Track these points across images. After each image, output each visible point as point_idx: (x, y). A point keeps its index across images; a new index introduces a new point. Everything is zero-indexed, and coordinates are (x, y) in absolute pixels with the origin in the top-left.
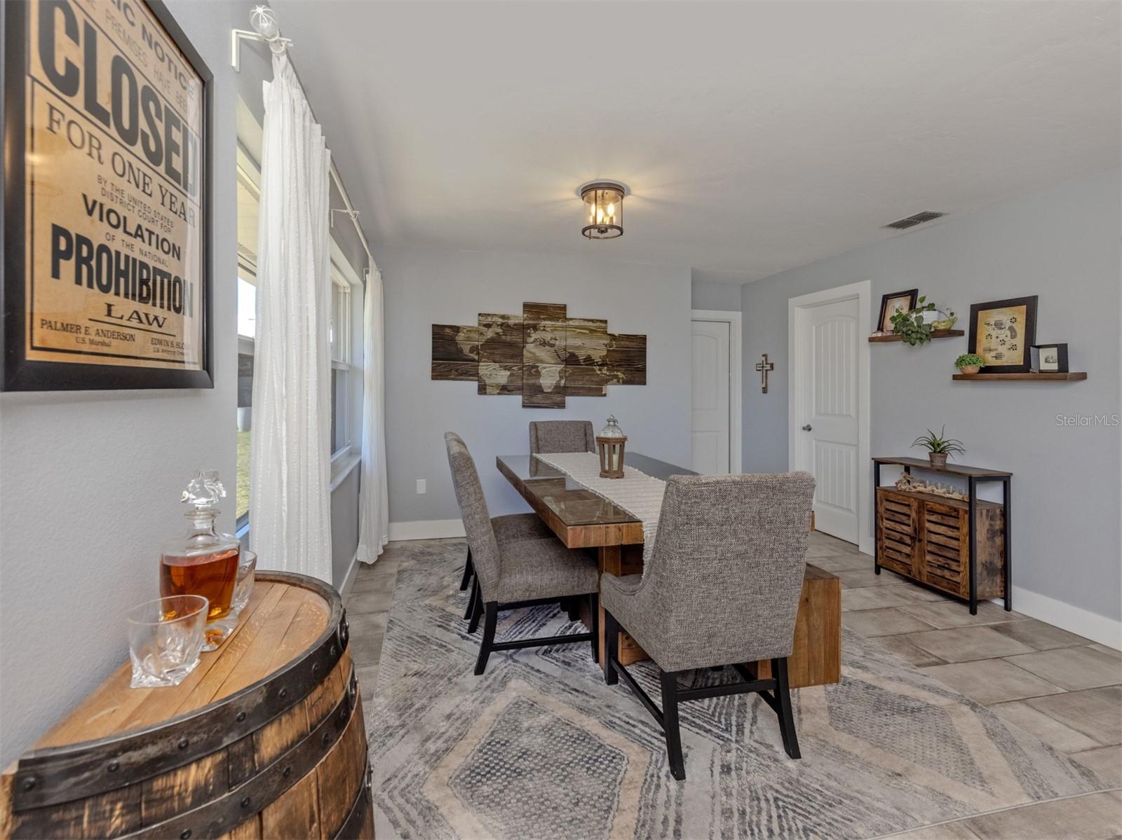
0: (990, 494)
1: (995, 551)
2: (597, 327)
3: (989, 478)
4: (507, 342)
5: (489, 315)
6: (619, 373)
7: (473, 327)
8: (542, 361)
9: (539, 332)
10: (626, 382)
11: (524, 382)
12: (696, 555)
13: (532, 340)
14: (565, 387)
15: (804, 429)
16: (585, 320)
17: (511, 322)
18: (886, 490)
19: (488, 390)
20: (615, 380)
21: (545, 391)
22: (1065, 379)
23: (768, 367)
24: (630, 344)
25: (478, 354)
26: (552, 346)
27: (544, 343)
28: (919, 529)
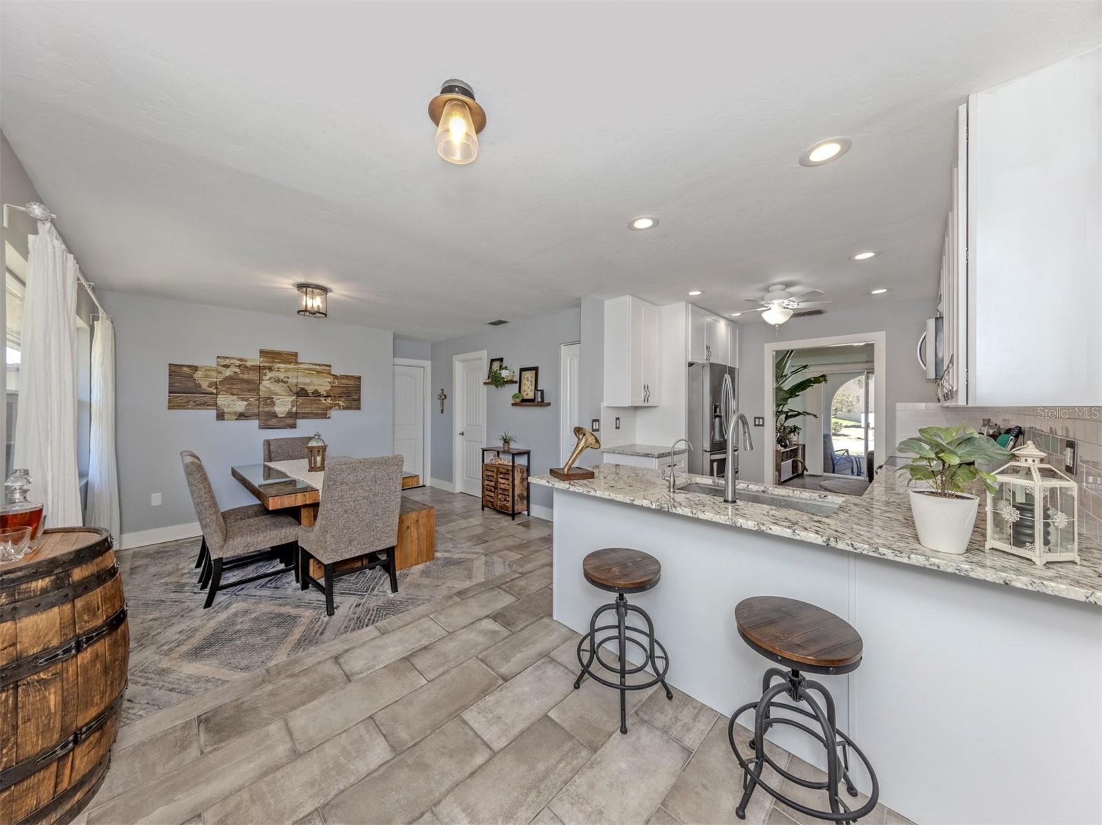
0: (521, 461)
1: (523, 488)
2: (323, 370)
3: (521, 454)
4: (245, 380)
5: (227, 358)
6: (340, 402)
7: (211, 367)
8: (276, 394)
9: (274, 372)
10: (345, 408)
11: (260, 409)
12: (340, 500)
13: (267, 378)
14: (296, 413)
15: (460, 434)
16: (313, 364)
17: (249, 364)
18: (486, 465)
19: (226, 417)
20: (337, 407)
21: (279, 416)
22: (542, 406)
23: (443, 397)
24: (348, 382)
25: (217, 388)
26: (286, 382)
27: (278, 381)
28: (497, 482)
